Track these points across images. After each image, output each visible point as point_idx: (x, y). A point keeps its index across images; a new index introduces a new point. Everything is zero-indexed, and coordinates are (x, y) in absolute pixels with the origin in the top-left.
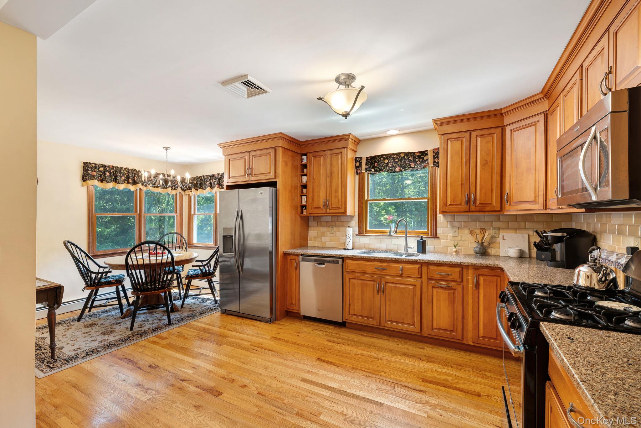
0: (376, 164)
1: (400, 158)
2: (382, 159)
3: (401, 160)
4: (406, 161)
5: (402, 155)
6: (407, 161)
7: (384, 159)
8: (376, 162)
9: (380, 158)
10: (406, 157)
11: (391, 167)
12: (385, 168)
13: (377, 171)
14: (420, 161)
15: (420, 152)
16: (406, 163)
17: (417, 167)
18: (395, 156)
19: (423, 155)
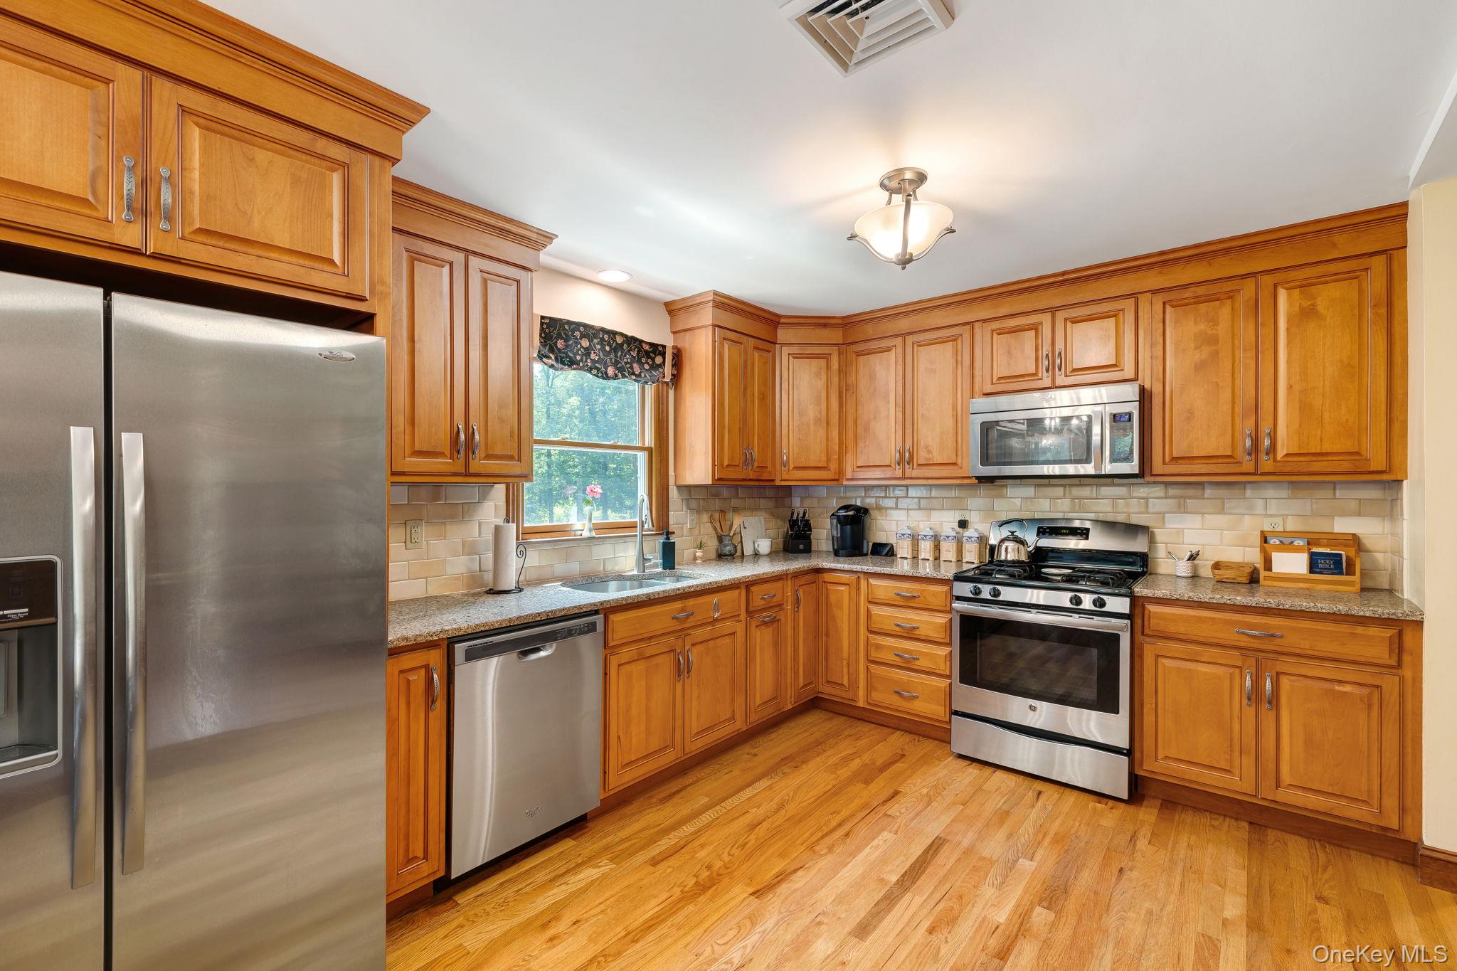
0: (560, 344)
1: (614, 345)
2: (577, 334)
3: (615, 350)
4: (625, 356)
5: (619, 340)
6: (628, 356)
7: (582, 336)
8: (562, 338)
9: (573, 331)
10: (625, 346)
11: (597, 362)
12: (582, 360)
13: (563, 363)
14: (648, 364)
15: (651, 345)
16: (625, 360)
17: (645, 376)
18: (606, 337)
19: (654, 352)
